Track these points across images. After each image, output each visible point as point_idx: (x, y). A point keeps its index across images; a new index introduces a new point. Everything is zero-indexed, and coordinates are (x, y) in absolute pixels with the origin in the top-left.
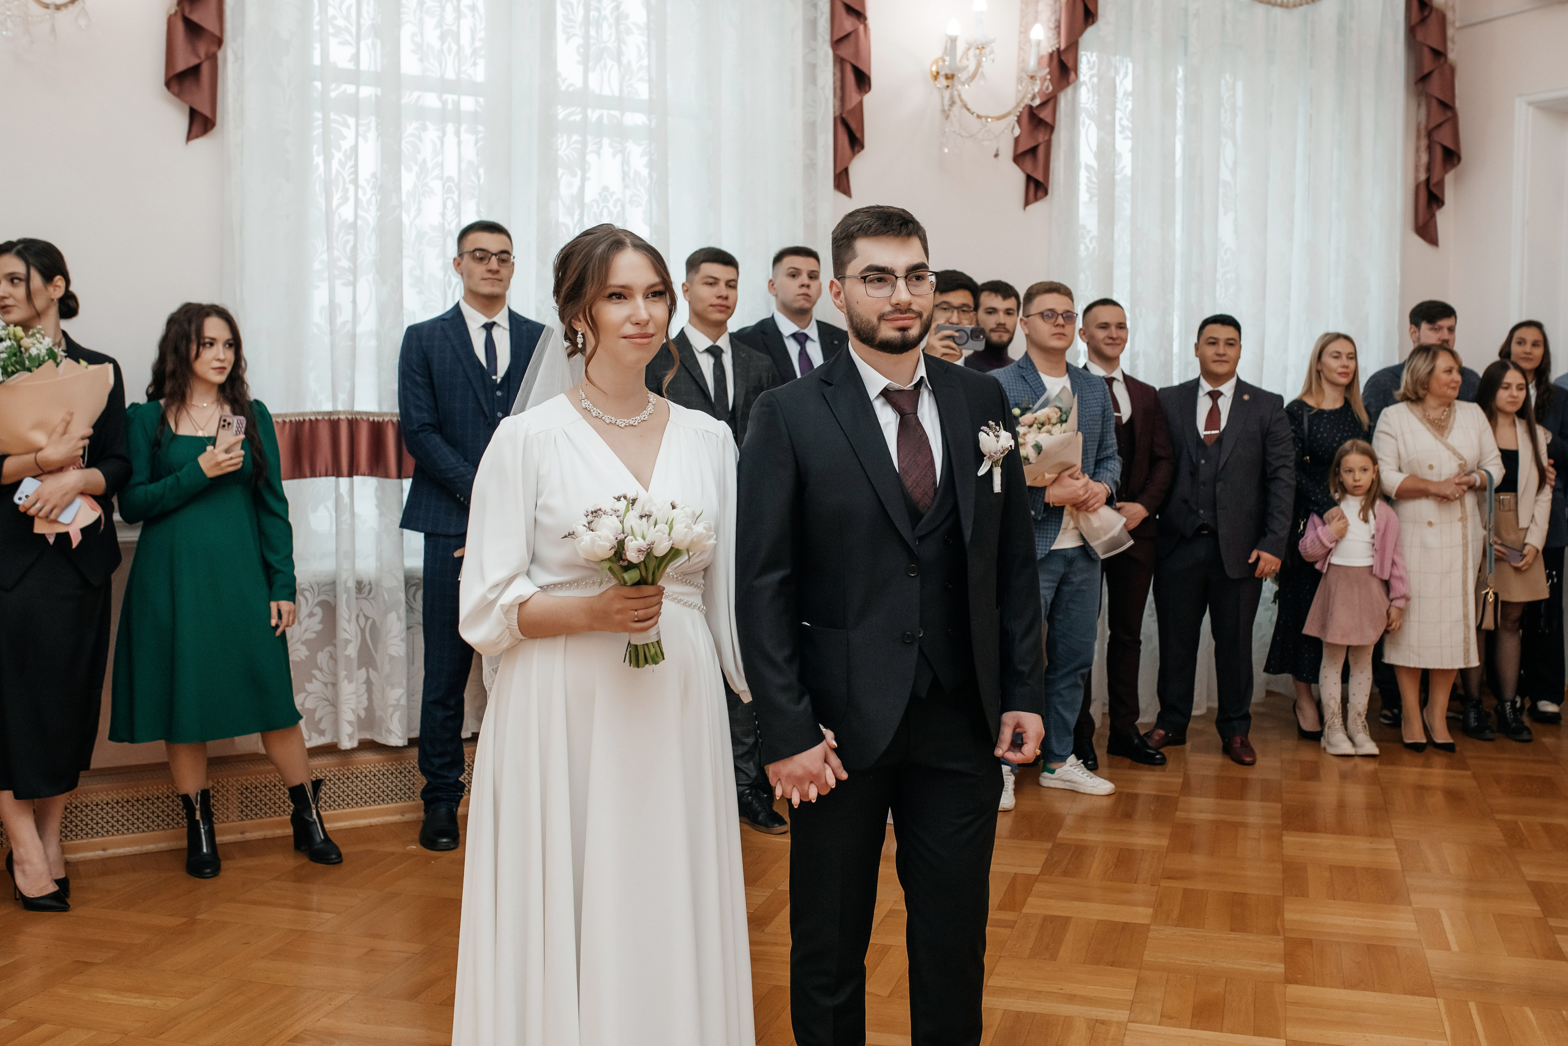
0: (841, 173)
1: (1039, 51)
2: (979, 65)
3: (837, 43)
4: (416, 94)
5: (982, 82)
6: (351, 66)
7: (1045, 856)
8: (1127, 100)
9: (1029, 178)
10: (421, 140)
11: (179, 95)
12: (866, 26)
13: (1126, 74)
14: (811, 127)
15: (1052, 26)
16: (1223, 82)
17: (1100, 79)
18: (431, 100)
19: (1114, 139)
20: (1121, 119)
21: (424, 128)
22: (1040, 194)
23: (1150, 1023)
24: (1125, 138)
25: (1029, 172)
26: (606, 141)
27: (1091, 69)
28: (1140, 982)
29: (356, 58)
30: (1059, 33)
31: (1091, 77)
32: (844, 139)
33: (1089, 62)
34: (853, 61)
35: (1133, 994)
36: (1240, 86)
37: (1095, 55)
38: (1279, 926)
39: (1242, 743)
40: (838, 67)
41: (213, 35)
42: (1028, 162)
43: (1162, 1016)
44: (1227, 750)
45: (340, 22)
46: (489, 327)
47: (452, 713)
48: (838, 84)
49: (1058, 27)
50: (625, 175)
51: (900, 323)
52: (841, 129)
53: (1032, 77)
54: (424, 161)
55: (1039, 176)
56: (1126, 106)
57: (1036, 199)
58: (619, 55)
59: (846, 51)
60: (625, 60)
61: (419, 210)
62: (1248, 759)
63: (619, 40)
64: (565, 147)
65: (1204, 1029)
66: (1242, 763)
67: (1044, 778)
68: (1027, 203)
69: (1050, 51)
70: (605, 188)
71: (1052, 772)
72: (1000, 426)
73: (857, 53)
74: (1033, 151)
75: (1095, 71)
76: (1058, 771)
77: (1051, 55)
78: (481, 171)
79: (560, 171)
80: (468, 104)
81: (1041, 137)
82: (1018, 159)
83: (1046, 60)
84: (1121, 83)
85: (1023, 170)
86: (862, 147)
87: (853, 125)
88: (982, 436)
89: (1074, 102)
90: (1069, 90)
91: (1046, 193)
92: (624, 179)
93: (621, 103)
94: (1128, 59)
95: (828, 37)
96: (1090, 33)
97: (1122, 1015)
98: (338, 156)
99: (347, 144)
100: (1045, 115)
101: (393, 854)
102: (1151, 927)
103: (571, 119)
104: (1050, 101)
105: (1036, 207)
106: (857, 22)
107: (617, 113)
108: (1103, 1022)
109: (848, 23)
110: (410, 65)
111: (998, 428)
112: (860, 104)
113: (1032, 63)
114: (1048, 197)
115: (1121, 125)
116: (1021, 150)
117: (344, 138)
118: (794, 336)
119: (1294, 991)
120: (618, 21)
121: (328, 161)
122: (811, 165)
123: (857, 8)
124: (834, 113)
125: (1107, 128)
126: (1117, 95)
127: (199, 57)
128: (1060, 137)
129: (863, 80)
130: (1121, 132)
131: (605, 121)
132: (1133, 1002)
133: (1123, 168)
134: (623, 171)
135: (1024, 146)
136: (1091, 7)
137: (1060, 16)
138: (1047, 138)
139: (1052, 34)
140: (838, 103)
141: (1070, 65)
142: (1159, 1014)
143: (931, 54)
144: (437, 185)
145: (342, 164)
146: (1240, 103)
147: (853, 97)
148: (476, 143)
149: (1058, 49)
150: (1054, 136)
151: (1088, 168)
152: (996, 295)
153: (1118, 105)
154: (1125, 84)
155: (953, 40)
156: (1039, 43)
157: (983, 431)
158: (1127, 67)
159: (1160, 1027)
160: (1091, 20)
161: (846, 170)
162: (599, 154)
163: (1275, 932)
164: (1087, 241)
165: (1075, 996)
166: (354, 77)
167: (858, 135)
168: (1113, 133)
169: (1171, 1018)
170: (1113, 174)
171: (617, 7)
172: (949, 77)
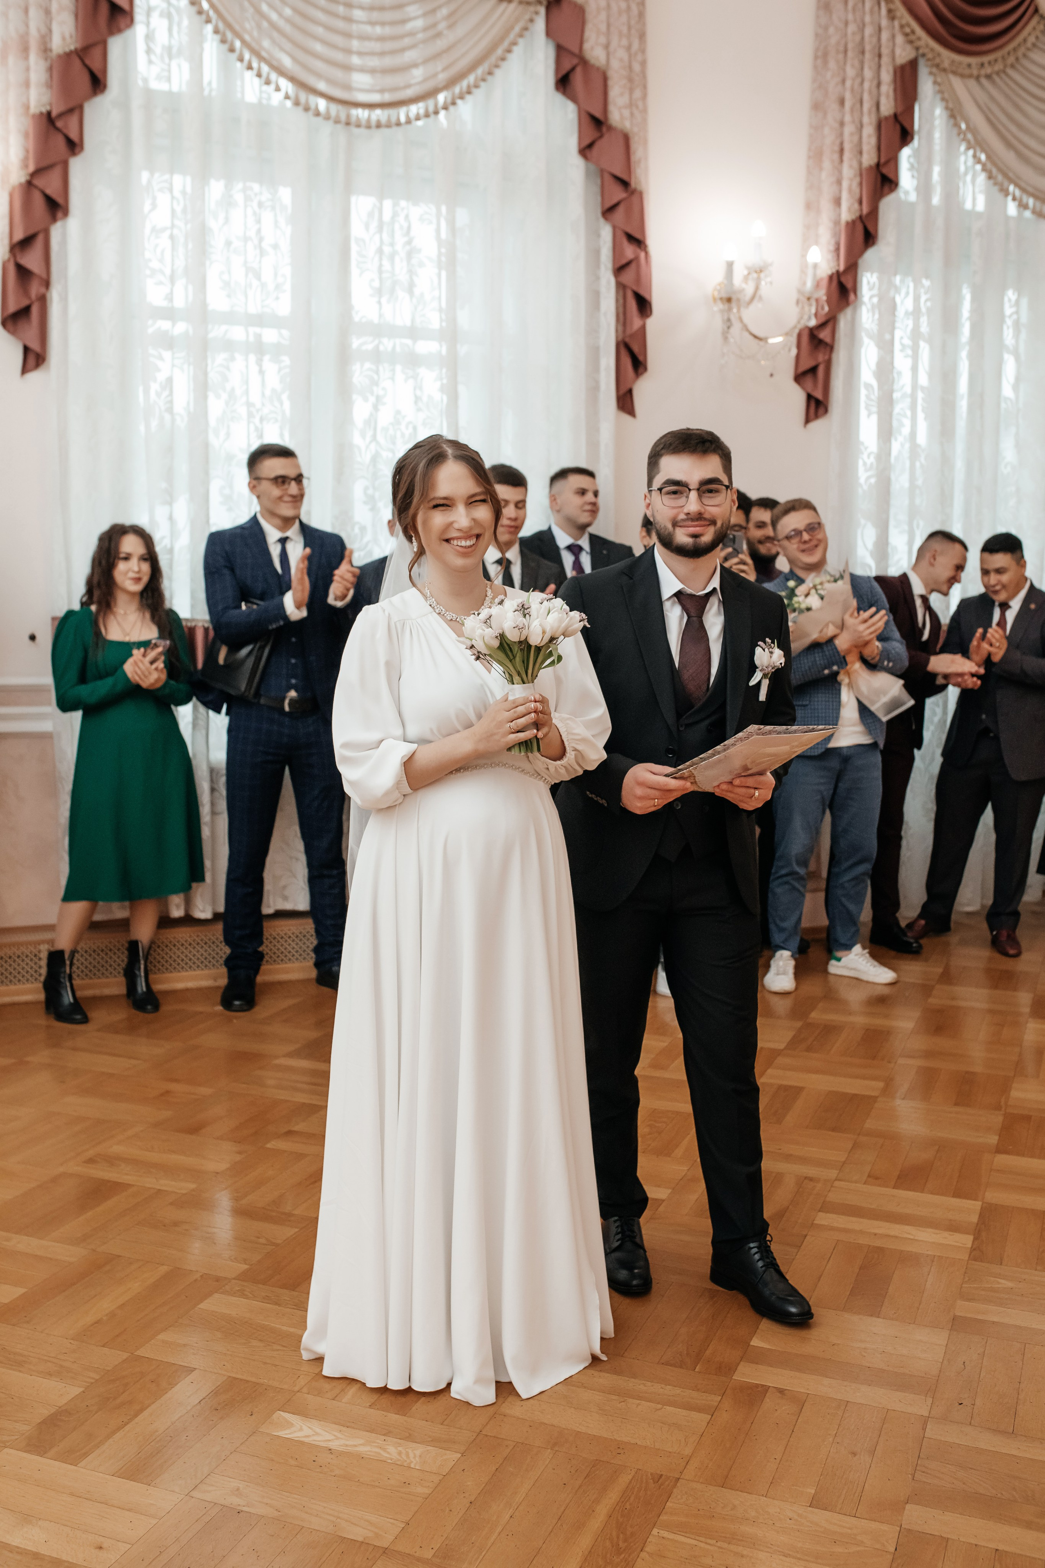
0: (625, 395)
1: (815, 275)
2: (757, 288)
3: (620, 270)
4: (224, 328)
5: (760, 305)
6: (165, 304)
7: (794, 1033)
8: (908, 319)
9: (810, 397)
10: (228, 368)
11: (13, 332)
12: (647, 253)
13: (907, 293)
14: (594, 353)
15: (832, 248)
16: (1006, 299)
17: (880, 300)
18: (238, 333)
19: (893, 357)
20: (902, 338)
21: (233, 359)
22: (821, 410)
23: (856, 1182)
24: (907, 356)
25: (810, 391)
26: (398, 368)
27: (871, 289)
28: (856, 1146)
29: (170, 297)
30: (838, 256)
31: (871, 297)
32: (627, 362)
33: (869, 283)
34: (635, 288)
35: (846, 1156)
36: (1024, 302)
37: (875, 275)
38: (1003, 1103)
39: (1009, 936)
40: (621, 293)
41: (40, 278)
42: (808, 381)
43: (869, 1176)
44: (996, 944)
45: (155, 264)
46: (283, 541)
47: (250, 890)
48: (621, 310)
49: (837, 249)
50: (417, 399)
51: (692, 530)
52: (624, 352)
53: (809, 299)
54: (233, 389)
55: (819, 395)
56: (907, 326)
57: (817, 416)
58: (410, 288)
59: (628, 277)
60: (417, 291)
61: (228, 435)
62: (1012, 952)
63: (411, 273)
64: (359, 373)
65: (908, 1189)
66: (1006, 954)
67: (832, 965)
68: (808, 420)
69: (830, 273)
70: (398, 412)
71: (839, 960)
72: (774, 644)
73: (638, 279)
74: (813, 370)
75: (875, 292)
76: (843, 960)
77: (831, 277)
78: (285, 397)
79: (355, 397)
80: (270, 336)
81: (821, 357)
82: (799, 378)
83: (824, 284)
84: (902, 302)
85: (803, 388)
86: (645, 369)
87: (636, 349)
88: (758, 650)
89: (853, 324)
90: (849, 311)
91: (826, 411)
92: (416, 403)
93: (413, 332)
94: (910, 279)
95: (610, 265)
96: (871, 255)
97: (833, 1174)
98: (154, 387)
99: (161, 377)
100: (824, 335)
101: (201, 1013)
102: (879, 1099)
103: (364, 348)
104: (829, 322)
105: (817, 425)
106: (638, 250)
107: (409, 342)
108: (811, 1179)
109: (629, 251)
110: (217, 301)
111: (772, 645)
112: (643, 328)
113: (809, 284)
114: (828, 415)
115: (902, 344)
116: (801, 370)
117: (159, 370)
118: (570, 548)
119: (1002, 1159)
120: (409, 255)
121: (147, 392)
122: (594, 389)
123: (637, 235)
124: (617, 337)
125: (886, 347)
126: (897, 313)
127: (30, 298)
128: (840, 357)
129: (644, 305)
130: (902, 351)
131: (398, 349)
132: (844, 1163)
133: (903, 386)
134: (416, 396)
135: (806, 365)
136: (871, 228)
137: (840, 238)
138: (827, 357)
139: (830, 256)
140: (620, 328)
141: (849, 285)
142: (867, 1174)
143: (714, 278)
144: (243, 411)
145: (158, 395)
146: (1024, 319)
147: (637, 323)
148: (280, 370)
149: (838, 272)
150: (834, 356)
151: (868, 386)
152: (766, 511)
153: (897, 325)
154: (905, 303)
155: (730, 265)
156: (815, 266)
157: (759, 646)
158: (908, 287)
159: (865, 1186)
160: (871, 241)
161: (630, 392)
162: (393, 379)
163: (998, 1107)
164: (865, 456)
165: (791, 1155)
166: (169, 314)
167: (641, 358)
168: (892, 352)
169: (877, 1178)
170: (892, 392)
171: (409, 242)
172: (729, 300)
